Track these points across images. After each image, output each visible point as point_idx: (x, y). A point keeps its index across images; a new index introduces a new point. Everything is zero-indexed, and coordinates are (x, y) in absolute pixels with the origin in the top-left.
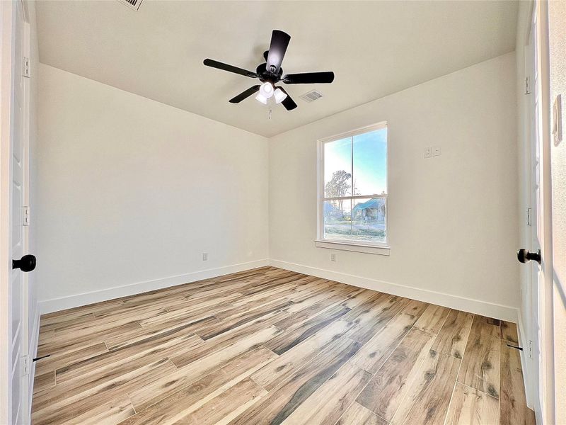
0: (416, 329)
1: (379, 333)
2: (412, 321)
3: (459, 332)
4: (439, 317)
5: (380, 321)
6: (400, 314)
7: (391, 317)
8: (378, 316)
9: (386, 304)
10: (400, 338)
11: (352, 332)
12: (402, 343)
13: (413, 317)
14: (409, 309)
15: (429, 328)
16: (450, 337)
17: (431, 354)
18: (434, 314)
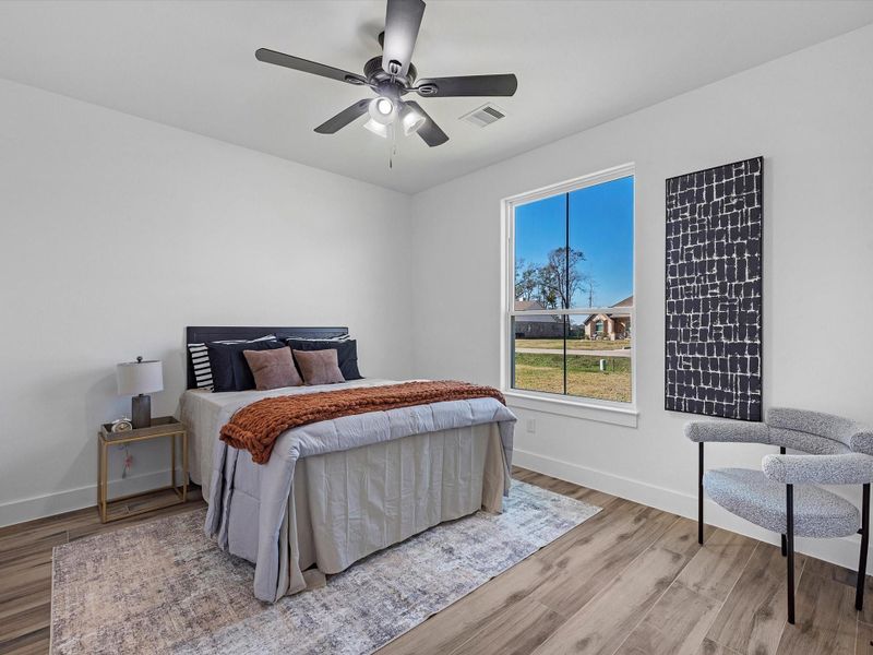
0: (681, 585)
1: (602, 595)
2: (676, 568)
3: (770, 598)
4: (732, 559)
5: (609, 565)
6: (653, 549)
7: (633, 555)
8: (605, 553)
9: (626, 526)
10: (645, 606)
11: (548, 587)
12: (646, 620)
13: (677, 557)
14: (671, 540)
15: (708, 586)
16: (750, 610)
17: (706, 648)
18: (723, 554)
